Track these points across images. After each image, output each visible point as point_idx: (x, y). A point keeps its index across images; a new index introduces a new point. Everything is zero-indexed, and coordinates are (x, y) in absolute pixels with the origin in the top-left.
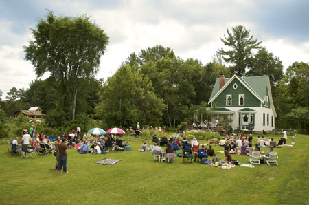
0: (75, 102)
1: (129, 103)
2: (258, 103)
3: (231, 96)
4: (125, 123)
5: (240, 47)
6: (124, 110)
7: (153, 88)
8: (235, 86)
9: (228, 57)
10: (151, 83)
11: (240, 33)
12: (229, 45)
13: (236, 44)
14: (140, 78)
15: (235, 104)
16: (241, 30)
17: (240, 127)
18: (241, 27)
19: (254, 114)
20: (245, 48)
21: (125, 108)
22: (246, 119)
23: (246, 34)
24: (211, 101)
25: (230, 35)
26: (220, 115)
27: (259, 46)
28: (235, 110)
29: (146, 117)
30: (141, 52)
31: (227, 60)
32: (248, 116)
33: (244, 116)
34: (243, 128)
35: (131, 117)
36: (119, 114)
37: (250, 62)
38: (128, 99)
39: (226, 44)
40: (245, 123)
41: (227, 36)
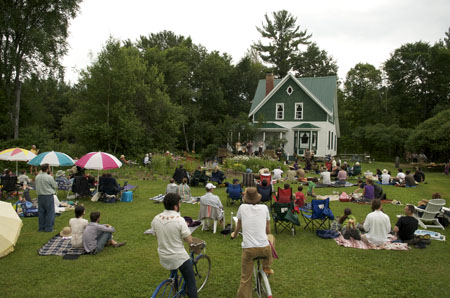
0: (18, 105)
1: (124, 108)
2: (323, 116)
3: (283, 104)
4: (117, 145)
5: (284, 41)
6: (114, 122)
7: (166, 87)
8: (290, 91)
9: (267, 54)
10: (162, 76)
11: (283, 21)
12: (269, 36)
13: (278, 35)
14: (143, 68)
15: (289, 118)
16: (284, 16)
17: (296, 152)
18: (285, 13)
19: (316, 132)
20: (290, 42)
21: (116, 119)
22: (305, 140)
23: (290, 23)
24: (252, 112)
25: (269, 22)
26: (267, 133)
27: (308, 41)
28: (289, 126)
29: (153, 136)
30: (140, 39)
31: (265, 59)
32: (308, 135)
33: (302, 135)
34: (301, 152)
35: (129, 134)
36: (106, 128)
37: (297, 63)
38: (123, 101)
39: (264, 35)
40: (303, 146)
41: (266, 24)
